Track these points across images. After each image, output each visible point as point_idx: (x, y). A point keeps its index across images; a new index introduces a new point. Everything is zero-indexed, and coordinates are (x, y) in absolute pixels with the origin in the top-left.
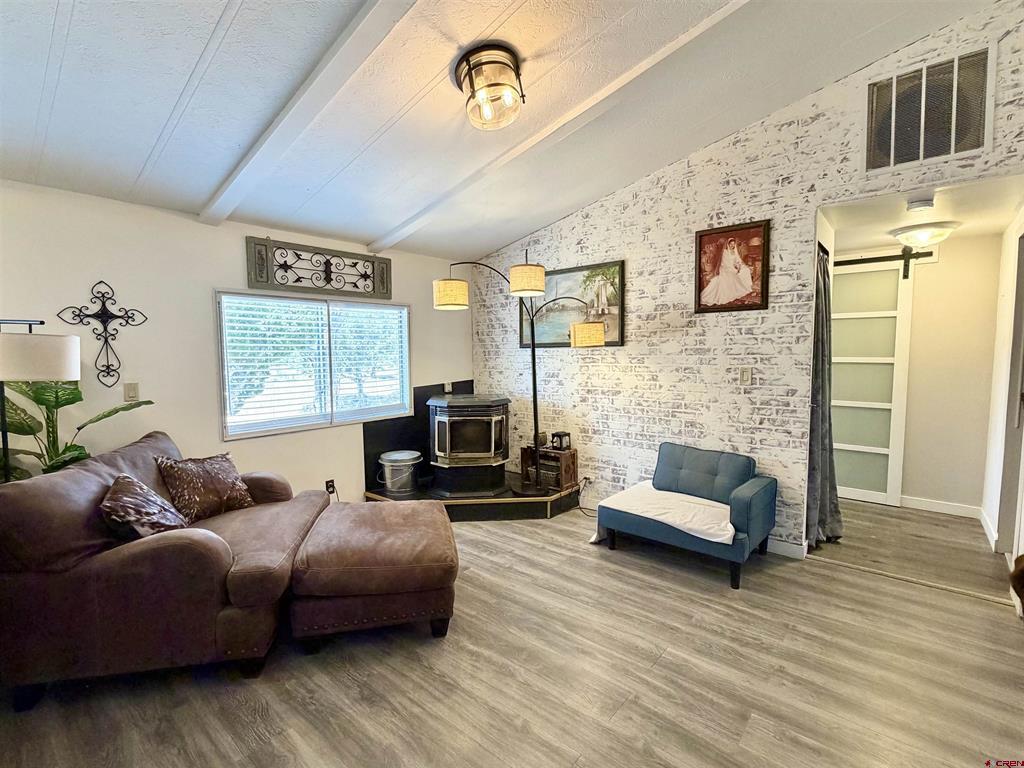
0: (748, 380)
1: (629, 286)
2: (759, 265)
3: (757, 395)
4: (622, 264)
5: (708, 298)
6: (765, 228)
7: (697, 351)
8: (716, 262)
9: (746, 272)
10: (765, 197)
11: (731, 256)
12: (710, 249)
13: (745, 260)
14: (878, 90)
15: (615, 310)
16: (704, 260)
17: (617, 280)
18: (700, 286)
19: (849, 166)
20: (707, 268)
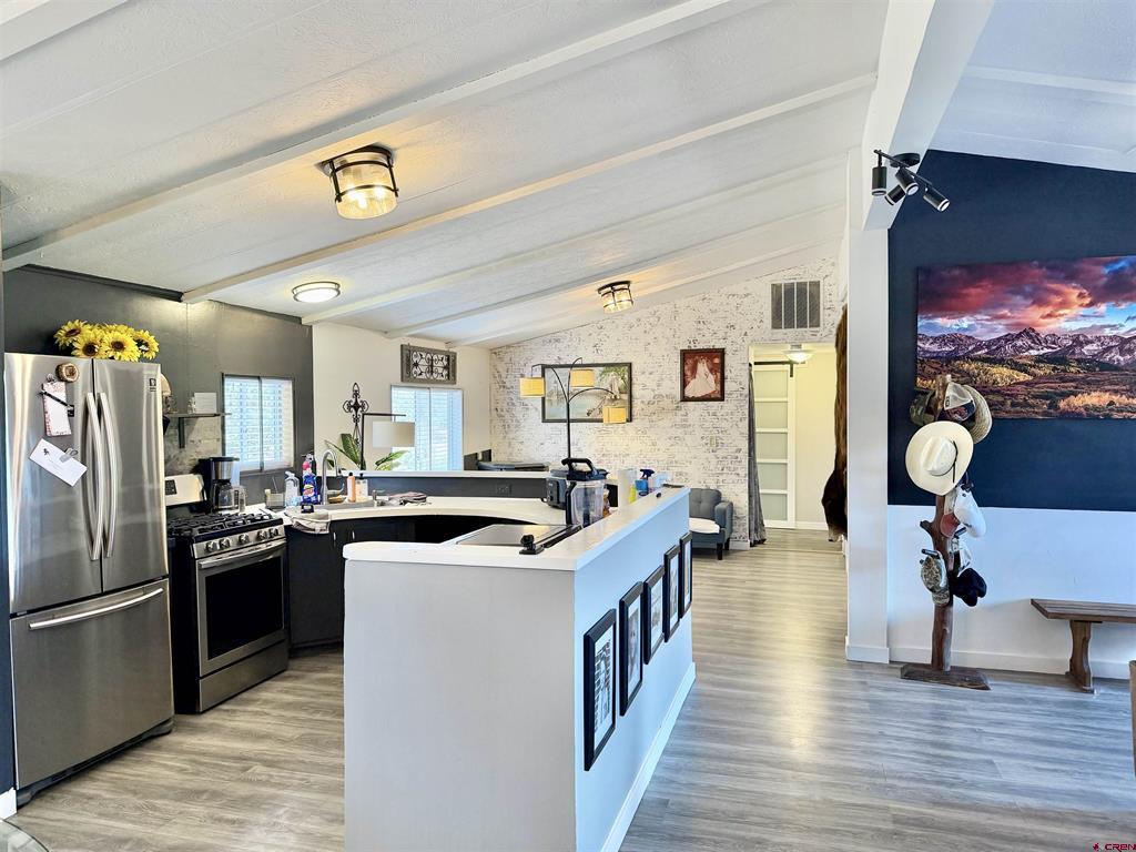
0: (715, 444)
1: (634, 380)
2: (719, 374)
3: (720, 453)
4: (630, 365)
5: (689, 392)
6: (721, 353)
7: (684, 426)
8: (694, 370)
9: (711, 378)
10: (721, 335)
11: (703, 368)
12: (690, 362)
13: (711, 371)
14: (776, 288)
15: (625, 397)
16: (686, 368)
17: (626, 376)
18: (684, 384)
19: (764, 326)
20: (689, 373)
